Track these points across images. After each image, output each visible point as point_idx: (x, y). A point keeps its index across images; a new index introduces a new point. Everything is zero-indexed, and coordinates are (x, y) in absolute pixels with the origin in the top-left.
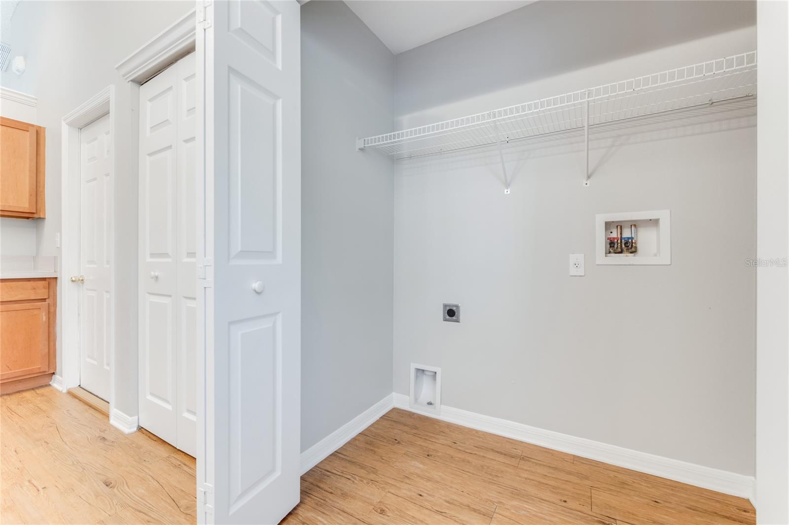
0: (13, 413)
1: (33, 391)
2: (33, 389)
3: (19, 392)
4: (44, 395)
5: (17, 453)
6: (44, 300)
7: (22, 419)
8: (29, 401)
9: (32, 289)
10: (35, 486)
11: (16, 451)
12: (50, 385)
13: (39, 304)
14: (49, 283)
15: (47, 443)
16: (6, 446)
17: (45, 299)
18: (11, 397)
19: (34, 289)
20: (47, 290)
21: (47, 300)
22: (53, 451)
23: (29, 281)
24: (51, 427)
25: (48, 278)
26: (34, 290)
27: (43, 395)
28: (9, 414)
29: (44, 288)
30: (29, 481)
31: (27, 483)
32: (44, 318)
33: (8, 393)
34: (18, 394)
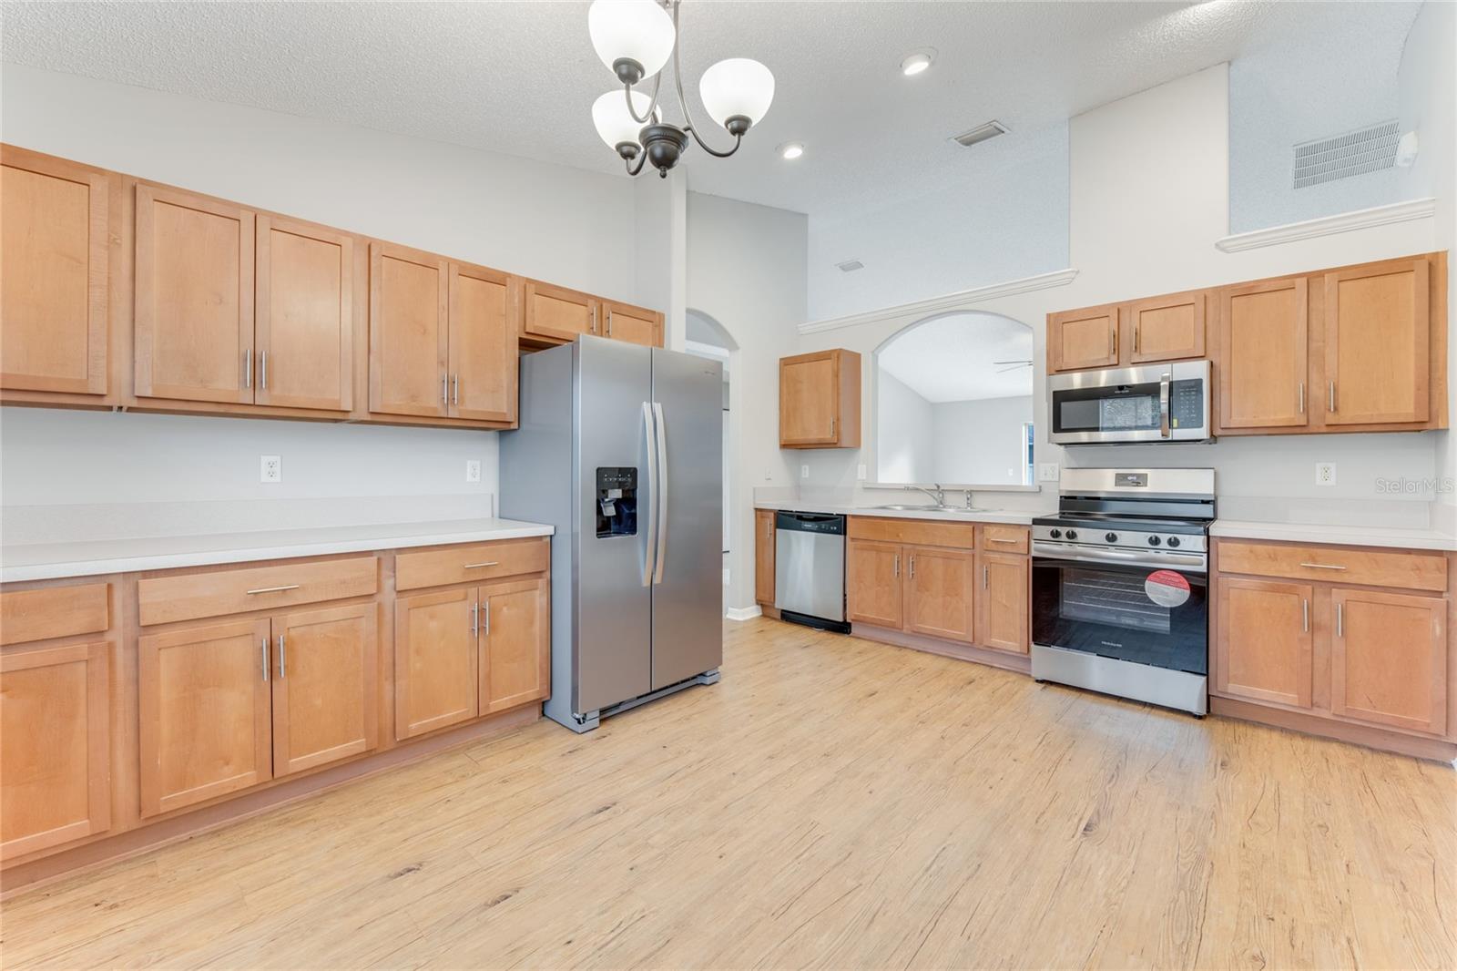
0: (1368, 790)
1: (1414, 763)
2: (1416, 759)
3: (1390, 753)
4: (1432, 782)
5: (1349, 872)
6: (1439, 594)
7: (1379, 811)
8: (1402, 781)
9: (1412, 570)
10: (1354, 958)
11: (1347, 865)
12: (1451, 765)
13: (1428, 600)
14: (1448, 560)
15: (1404, 888)
16: (1336, 846)
17: (1442, 592)
18: (1375, 756)
19: (1418, 569)
20: (1445, 575)
21: (1444, 595)
22: (1410, 912)
23: (1410, 553)
24: (1423, 857)
25: (1447, 551)
26: (1418, 572)
27: (1430, 781)
28: (1361, 788)
29: (1438, 569)
30: (1349, 941)
31: (1344, 942)
32: (1438, 630)
33: (1372, 746)
34: (1387, 757)
